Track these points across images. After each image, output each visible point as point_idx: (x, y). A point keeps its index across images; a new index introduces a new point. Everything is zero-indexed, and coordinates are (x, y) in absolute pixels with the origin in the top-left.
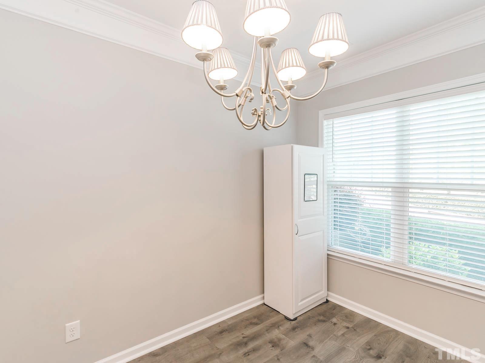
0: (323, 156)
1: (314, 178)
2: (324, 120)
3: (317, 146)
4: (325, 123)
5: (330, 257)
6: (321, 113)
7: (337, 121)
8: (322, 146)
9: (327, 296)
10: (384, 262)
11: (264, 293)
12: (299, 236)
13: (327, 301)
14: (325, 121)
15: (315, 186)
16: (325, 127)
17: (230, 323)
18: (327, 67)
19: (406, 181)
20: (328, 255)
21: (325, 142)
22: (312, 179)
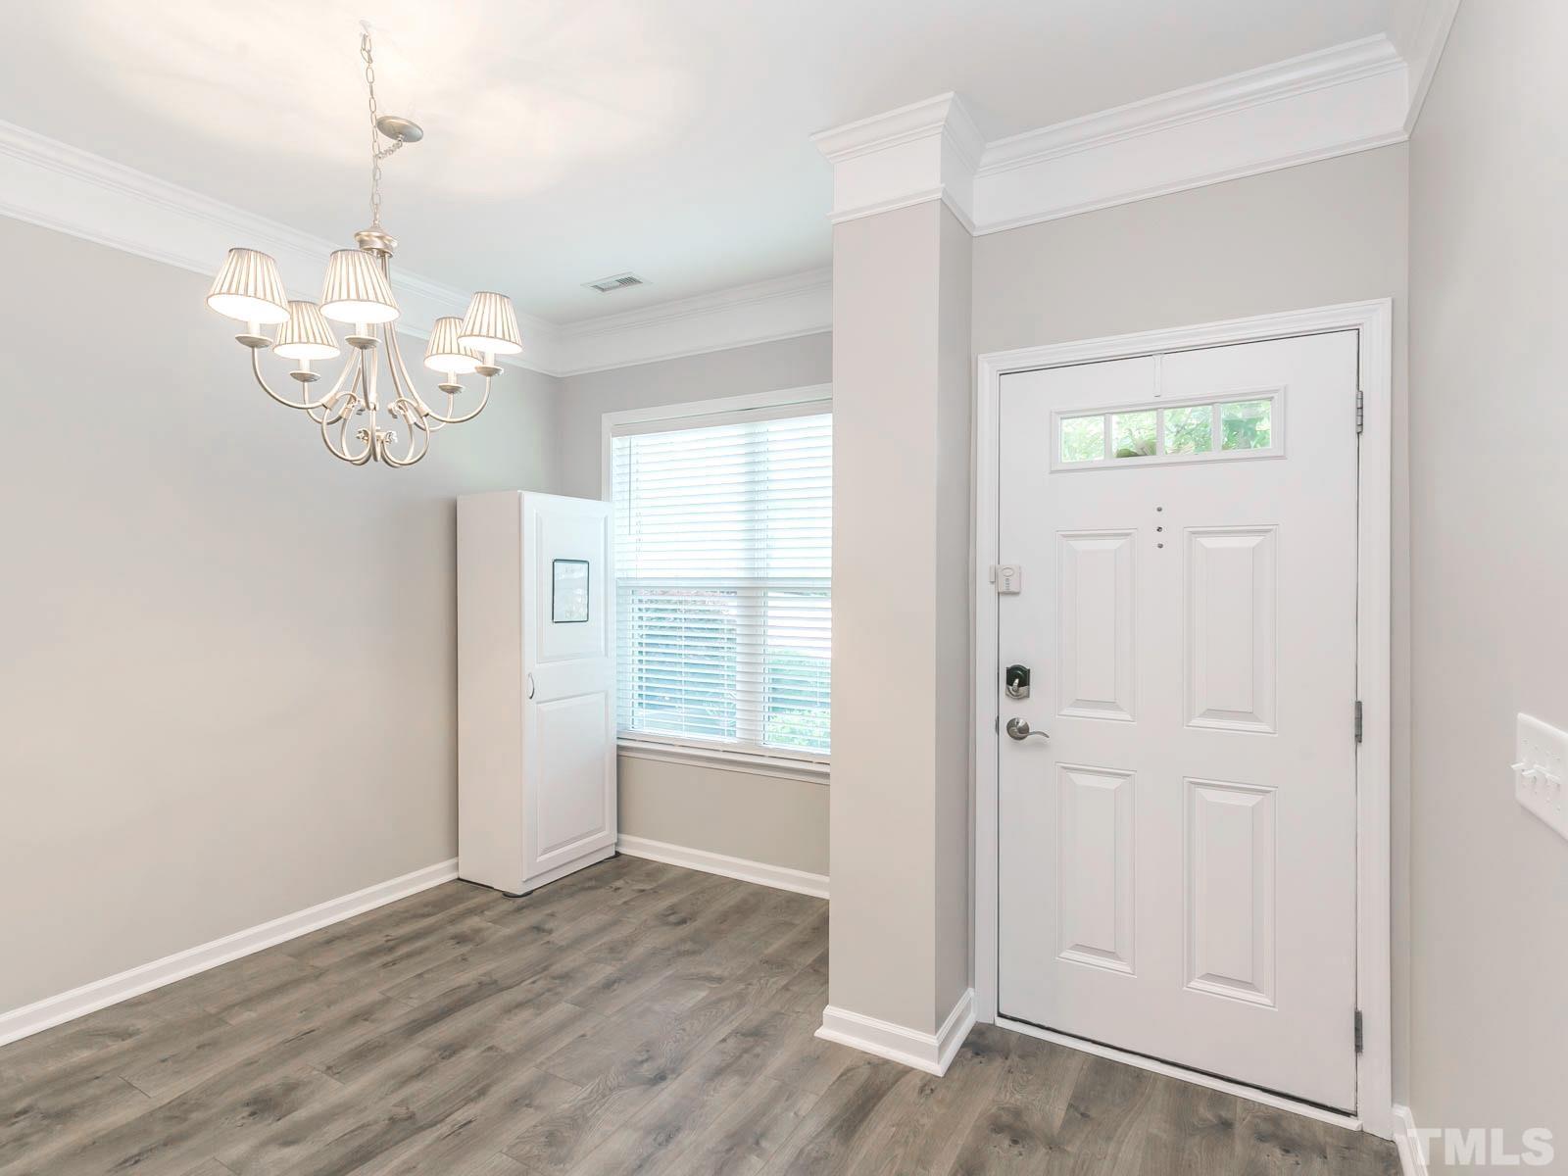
0: (606, 519)
1: (580, 571)
2: (613, 436)
3: (599, 498)
4: (616, 443)
5: (623, 753)
6: (608, 420)
7: (638, 440)
8: (608, 499)
9: (617, 844)
10: (724, 745)
11: (457, 855)
12: (538, 703)
13: (618, 854)
14: (614, 439)
15: (582, 592)
16: (615, 453)
17: (355, 924)
18: (490, 375)
19: (762, 574)
20: (619, 748)
21: (615, 488)
22: (576, 575)
